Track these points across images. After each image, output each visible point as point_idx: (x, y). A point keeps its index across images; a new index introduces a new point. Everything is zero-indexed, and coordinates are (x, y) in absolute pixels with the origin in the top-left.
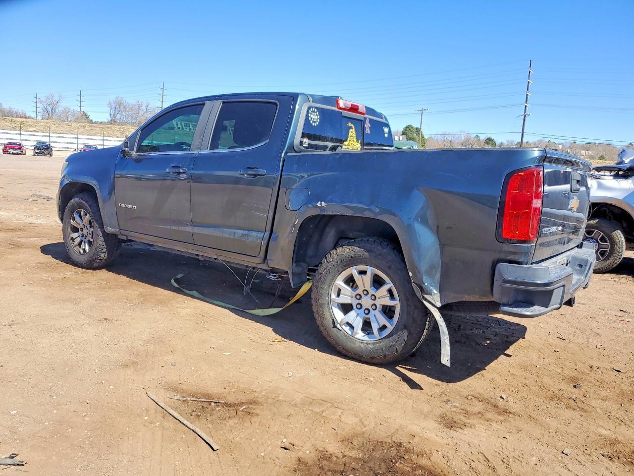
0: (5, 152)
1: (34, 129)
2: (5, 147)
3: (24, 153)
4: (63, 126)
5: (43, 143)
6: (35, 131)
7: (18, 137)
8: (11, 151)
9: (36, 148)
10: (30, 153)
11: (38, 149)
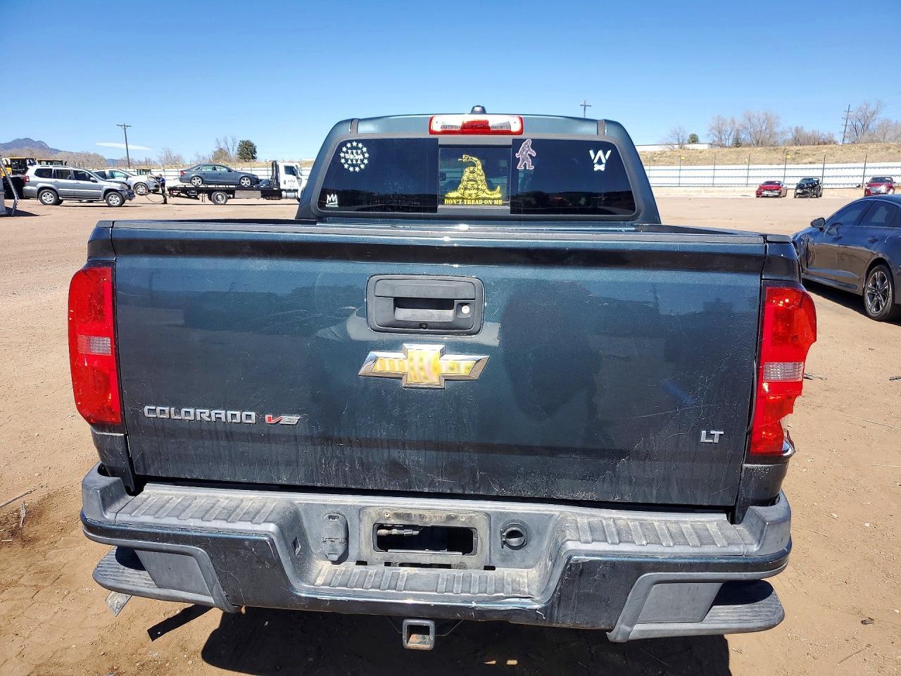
0: (759, 194)
1: (810, 159)
2: (761, 188)
3: (783, 194)
4: (854, 151)
5: (809, 179)
6: (811, 163)
7: (781, 173)
8: (765, 193)
9: (800, 186)
10: (791, 194)
11: (801, 188)
